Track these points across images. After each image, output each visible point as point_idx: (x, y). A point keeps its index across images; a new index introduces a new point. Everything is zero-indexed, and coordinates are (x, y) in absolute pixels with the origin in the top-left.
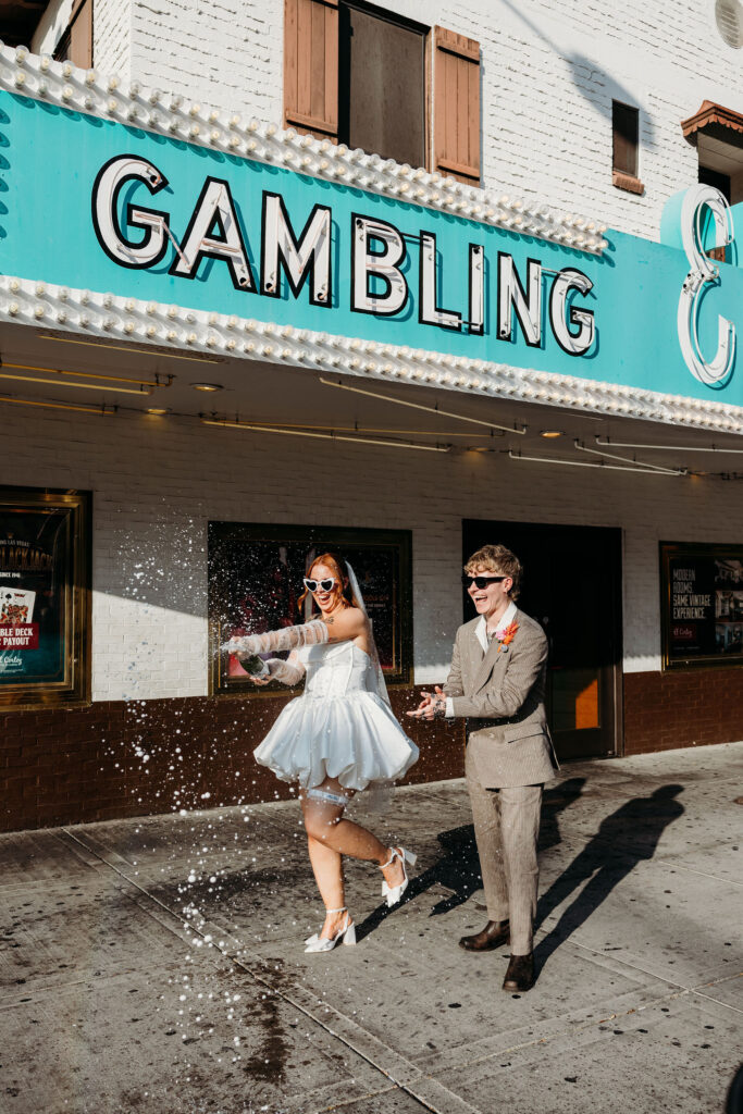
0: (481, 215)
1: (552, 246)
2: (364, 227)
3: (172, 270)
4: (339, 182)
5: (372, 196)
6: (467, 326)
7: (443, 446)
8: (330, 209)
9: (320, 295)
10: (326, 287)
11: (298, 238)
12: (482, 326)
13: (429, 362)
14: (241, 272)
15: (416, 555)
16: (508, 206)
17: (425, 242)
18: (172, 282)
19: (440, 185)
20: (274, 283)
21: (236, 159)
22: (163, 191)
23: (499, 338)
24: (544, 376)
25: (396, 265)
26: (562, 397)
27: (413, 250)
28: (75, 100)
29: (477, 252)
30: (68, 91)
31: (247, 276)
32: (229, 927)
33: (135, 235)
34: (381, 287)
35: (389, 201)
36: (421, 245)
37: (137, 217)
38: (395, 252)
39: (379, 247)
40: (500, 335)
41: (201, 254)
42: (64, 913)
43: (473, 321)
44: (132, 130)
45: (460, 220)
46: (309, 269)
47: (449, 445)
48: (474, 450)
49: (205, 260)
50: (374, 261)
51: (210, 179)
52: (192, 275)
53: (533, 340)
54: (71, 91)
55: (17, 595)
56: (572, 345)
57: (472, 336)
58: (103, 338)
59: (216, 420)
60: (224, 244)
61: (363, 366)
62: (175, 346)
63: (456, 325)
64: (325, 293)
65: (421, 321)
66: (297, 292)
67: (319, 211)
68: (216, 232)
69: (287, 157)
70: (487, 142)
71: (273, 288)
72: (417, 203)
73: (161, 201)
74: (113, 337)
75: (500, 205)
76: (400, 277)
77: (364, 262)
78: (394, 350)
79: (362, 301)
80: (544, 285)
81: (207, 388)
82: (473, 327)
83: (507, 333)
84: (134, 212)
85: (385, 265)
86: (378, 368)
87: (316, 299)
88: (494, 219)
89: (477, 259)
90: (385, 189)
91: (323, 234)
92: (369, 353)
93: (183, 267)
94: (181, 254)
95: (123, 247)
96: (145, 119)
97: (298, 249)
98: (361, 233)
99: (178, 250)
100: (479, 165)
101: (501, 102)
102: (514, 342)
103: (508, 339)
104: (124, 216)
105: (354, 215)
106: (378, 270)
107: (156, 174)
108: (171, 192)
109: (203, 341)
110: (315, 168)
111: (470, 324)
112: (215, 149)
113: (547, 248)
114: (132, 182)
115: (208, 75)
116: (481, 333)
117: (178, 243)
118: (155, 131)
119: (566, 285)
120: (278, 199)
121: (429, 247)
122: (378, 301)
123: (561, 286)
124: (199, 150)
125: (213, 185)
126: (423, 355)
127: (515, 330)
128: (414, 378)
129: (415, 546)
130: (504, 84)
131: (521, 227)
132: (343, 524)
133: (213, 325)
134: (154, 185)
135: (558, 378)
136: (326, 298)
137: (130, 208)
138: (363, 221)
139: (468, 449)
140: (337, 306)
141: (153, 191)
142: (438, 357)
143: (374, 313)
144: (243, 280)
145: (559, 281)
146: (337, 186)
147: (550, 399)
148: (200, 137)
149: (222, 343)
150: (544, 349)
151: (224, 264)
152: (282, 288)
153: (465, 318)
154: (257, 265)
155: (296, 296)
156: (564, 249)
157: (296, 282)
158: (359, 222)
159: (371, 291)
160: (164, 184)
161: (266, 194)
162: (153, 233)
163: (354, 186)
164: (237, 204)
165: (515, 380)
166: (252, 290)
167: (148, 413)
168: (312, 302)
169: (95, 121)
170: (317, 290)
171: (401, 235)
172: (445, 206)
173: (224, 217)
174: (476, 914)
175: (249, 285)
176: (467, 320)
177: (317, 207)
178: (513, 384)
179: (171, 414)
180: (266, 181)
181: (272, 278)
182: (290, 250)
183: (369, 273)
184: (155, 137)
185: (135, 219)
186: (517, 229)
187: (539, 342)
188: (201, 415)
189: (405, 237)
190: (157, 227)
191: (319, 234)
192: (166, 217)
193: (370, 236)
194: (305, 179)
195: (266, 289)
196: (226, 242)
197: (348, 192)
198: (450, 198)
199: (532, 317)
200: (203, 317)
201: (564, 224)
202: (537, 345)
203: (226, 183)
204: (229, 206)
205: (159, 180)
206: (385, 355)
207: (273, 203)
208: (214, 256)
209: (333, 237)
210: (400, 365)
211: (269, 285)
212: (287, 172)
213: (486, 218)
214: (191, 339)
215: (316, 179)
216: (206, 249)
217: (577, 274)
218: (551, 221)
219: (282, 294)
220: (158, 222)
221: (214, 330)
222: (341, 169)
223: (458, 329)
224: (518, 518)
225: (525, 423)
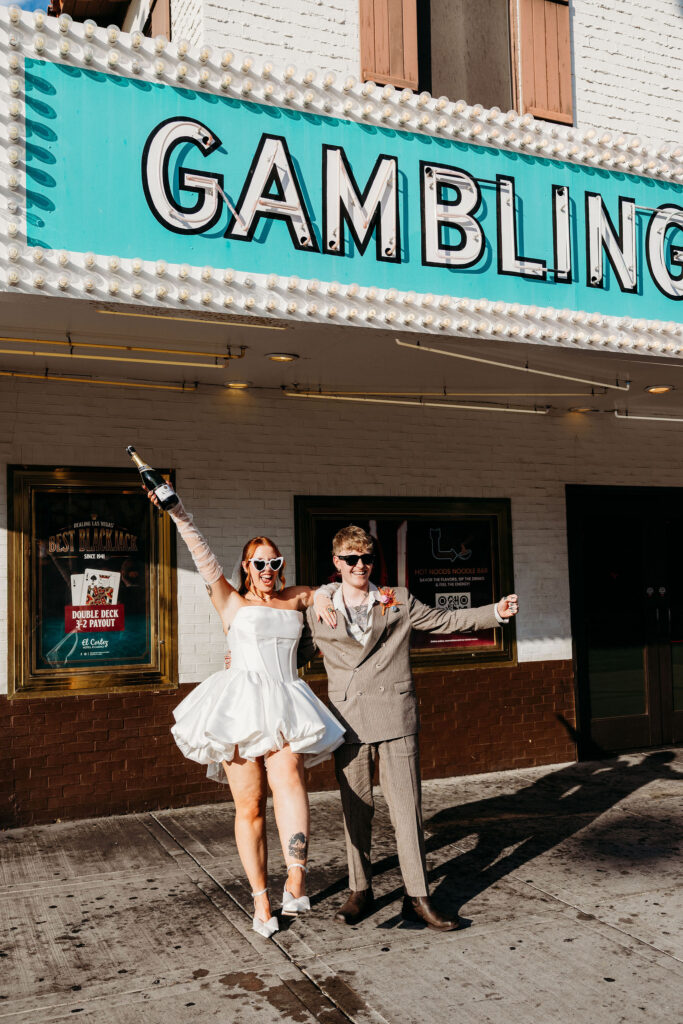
0: (564, 154)
1: (647, 181)
2: (434, 175)
3: (228, 233)
4: (405, 129)
5: (441, 142)
6: (552, 274)
7: (541, 408)
8: (396, 159)
9: (388, 250)
10: (394, 241)
11: (362, 191)
12: (569, 273)
13: (511, 315)
14: (302, 231)
15: (515, 524)
16: (595, 141)
17: (502, 187)
18: (228, 246)
19: (516, 124)
20: (337, 240)
21: (293, 114)
22: (216, 152)
23: (589, 285)
24: (643, 324)
25: (471, 214)
26: (664, 346)
27: (489, 196)
28: (121, 65)
29: (561, 194)
30: (113, 56)
31: (307, 234)
32: (302, 931)
33: (188, 199)
34: (455, 238)
35: (461, 145)
36: (498, 190)
37: (190, 181)
38: (469, 199)
39: (452, 195)
40: (590, 282)
41: (258, 215)
42: (135, 909)
43: (559, 269)
44: (182, 92)
45: (541, 161)
46: (375, 223)
47: (548, 407)
48: (576, 411)
49: (263, 221)
50: (446, 210)
51: (265, 137)
52: (249, 237)
53: (628, 285)
54: (116, 56)
55: (102, 577)
56: (674, 288)
57: (558, 284)
58: (159, 308)
59: (298, 392)
60: (282, 203)
61: (437, 324)
62: (233, 313)
63: (541, 274)
64: (393, 247)
65: (501, 271)
66: (362, 248)
67: (384, 161)
68: (274, 190)
69: (347, 107)
70: (580, 85)
71: (337, 246)
72: (492, 146)
73: (214, 162)
74: (168, 306)
75: (586, 142)
76: (476, 226)
77: (435, 212)
78: (471, 305)
79: (434, 254)
80: (640, 224)
81: (283, 358)
82: (560, 275)
83: (599, 279)
84: (187, 176)
85: (459, 214)
86: (453, 325)
87: (384, 254)
88: (580, 157)
89: (562, 201)
90: (456, 134)
91: (389, 185)
92: (444, 309)
93: (240, 229)
94: (236, 216)
95: (175, 213)
96: (195, 79)
97: (362, 204)
98: (430, 182)
99: (233, 211)
100: (572, 110)
101: (594, 43)
102: (607, 289)
103: (600, 286)
104: (177, 180)
105: (422, 163)
106: (451, 220)
107: (208, 135)
108: (225, 152)
109: (262, 306)
110: (378, 116)
111: (556, 271)
112: (270, 104)
113: (642, 184)
114: (183, 144)
115: (282, 43)
116: (568, 280)
117: (233, 205)
118: (206, 91)
119: (665, 223)
120: (338, 151)
121: (507, 191)
122: (452, 253)
123: (659, 225)
124: (253, 107)
125: (268, 142)
126: (505, 308)
127: (608, 276)
128: (495, 333)
129: (515, 515)
130: (598, 23)
131: (610, 163)
132: (435, 494)
133: (273, 288)
134: (206, 147)
135: (659, 326)
136: (394, 253)
137: (182, 172)
138: (433, 169)
139: (570, 410)
140: (407, 260)
141: (206, 153)
142: (521, 310)
143: (449, 266)
144: (304, 239)
145: (656, 220)
146: (403, 134)
147: (650, 349)
148: (254, 92)
149: (283, 306)
150: (641, 294)
151: (283, 224)
152: (347, 245)
153: (550, 265)
154: (318, 222)
155: (362, 252)
156: (662, 184)
157: (361, 237)
158: (428, 170)
159: (443, 243)
160: (217, 145)
161: (326, 147)
162: (206, 196)
163: (422, 132)
164: (295, 160)
165: (609, 330)
166: (314, 249)
167: (229, 387)
168: (379, 258)
169: (143, 85)
170: (385, 245)
171: (475, 181)
172: (523, 146)
173: (281, 175)
174: (577, 924)
175: (311, 244)
176: (553, 268)
177: (382, 157)
178: (607, 334)
179: (253, 388)
180: (326, 133)
181: (335, 235)
182: (353, 204)
183: (441, 224)
184: (206, 97)
185: (188, 183)
186: (606, 165)
187: (635, 287)
188: (283, 387)
189: (480, 183)
190: (210, 189)
191: (385, 185)
192: (220, 178)
193: (441, 185)
194: (368, 129)
195: (329, 248)
196: (285, 200)
197: (415, 139)
198: (528, 138)
199: (625, 261)
200: (262, 281)
201: (659, 157)
202: (634, 291)
203: (283, 140)
204: (286, 162)
205: (211, 141)
206: (462, 310)
207: (334, 157)
208: (272, 216)
209: (401, 188)
210: (478, 320)
211: (332, 243)
212: (348, 122)
213: (570, 156)
214: (249, 303)
215: (380, 128)
216: (263, 209)
217: (677, 211)
218: (645, 154)
219: (347, 251)
220: (211, 185)
221: (274, 293)
222: (405, 115)
223: (543, 278)
224: (628, 482)
225: (628, 377)
